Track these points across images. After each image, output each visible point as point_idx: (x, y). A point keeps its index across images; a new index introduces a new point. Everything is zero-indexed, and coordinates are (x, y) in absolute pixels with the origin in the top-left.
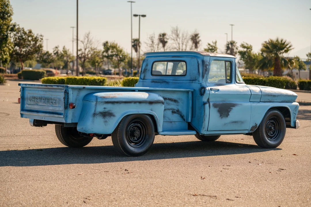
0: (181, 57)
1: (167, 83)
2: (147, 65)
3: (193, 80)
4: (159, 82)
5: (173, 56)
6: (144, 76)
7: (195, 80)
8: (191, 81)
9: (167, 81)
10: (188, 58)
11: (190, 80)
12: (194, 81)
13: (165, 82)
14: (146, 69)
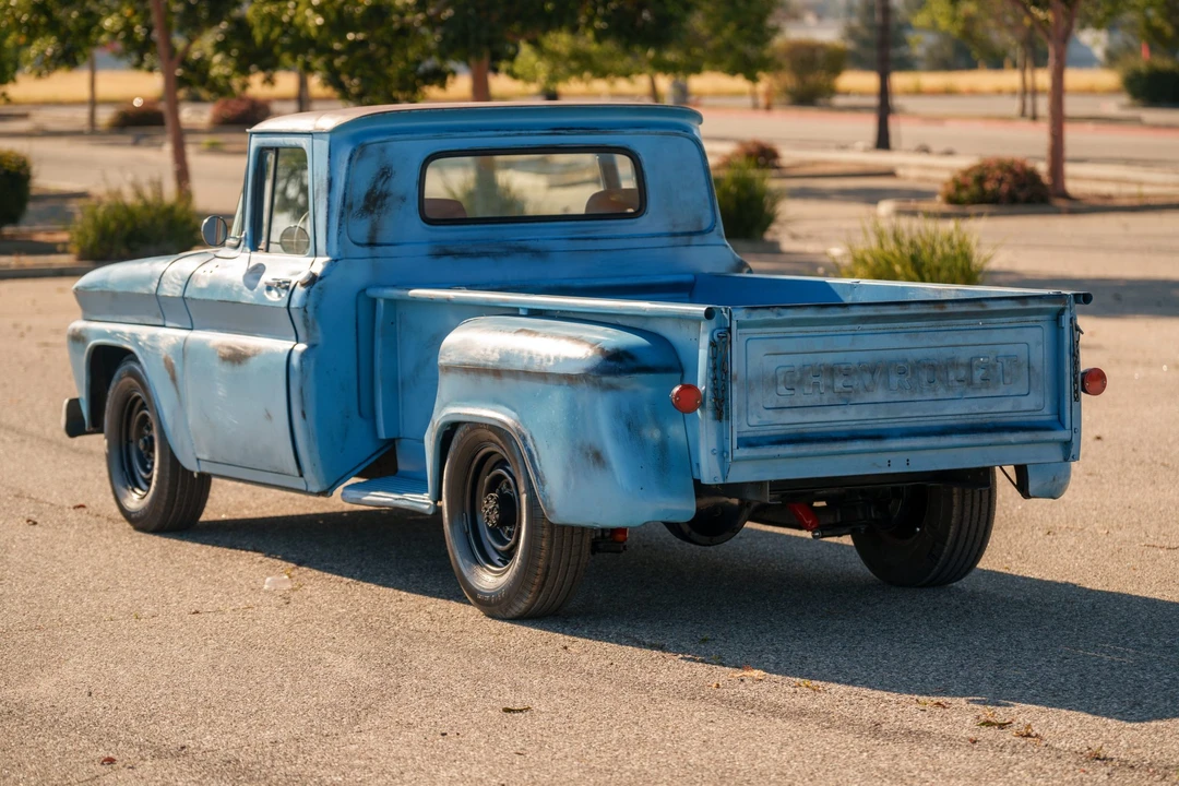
0: (603, 133)
1: (539, 254)
2: (385, 173)
3: (690, 234)
4: (486, 254)
5: (557, 130)
6: (374, 230)
7: (700, 233)
8: (679, 240)
9: (532, 245)
10: (649, 134)
11: (674, 235)
12: (696, 240)
13: (522, 250)
14: (384, 195)
